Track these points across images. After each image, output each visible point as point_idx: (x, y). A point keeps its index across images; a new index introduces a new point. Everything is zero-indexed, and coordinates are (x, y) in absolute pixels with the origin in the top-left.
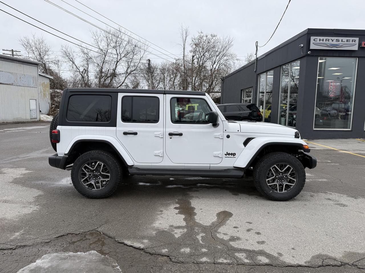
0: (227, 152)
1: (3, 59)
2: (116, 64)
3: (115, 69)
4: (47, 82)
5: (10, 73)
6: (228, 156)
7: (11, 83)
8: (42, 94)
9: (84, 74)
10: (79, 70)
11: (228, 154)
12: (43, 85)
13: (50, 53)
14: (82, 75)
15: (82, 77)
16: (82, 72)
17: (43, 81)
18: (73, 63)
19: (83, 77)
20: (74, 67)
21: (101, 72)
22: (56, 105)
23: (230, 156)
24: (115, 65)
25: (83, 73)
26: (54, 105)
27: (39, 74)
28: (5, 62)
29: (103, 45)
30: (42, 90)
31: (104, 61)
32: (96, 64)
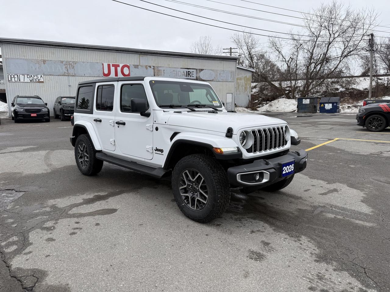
0: (156, 148)
1: (206, 59)
2: (328, 47)
3: (326, 53)
4: (249, 75)
5: (212, 70)
6: (157, 152)
7: (212, 79)
8: (244, 88)
9: (290, 64)
10: (285, 59)
11: (157, 150)
12: (245, 79)
13: (257, 46)
14: (287, 64)
15: (288, 65)
16: (288, 61)
17: (245, 74)
18: (280, 52)
19: (289, 67)
20: (281, 56)
21: (311, 58)
22: (263, 98)
23: (159, 152)
24: (326, 48)
25: (290, 62)
26: (261, 97)
27: (237, 68)
28: (208, 60)
29: (315, 26)
30: (244, 84)
31: (315, 45)
32: (305, 50)
